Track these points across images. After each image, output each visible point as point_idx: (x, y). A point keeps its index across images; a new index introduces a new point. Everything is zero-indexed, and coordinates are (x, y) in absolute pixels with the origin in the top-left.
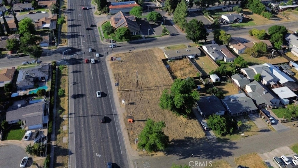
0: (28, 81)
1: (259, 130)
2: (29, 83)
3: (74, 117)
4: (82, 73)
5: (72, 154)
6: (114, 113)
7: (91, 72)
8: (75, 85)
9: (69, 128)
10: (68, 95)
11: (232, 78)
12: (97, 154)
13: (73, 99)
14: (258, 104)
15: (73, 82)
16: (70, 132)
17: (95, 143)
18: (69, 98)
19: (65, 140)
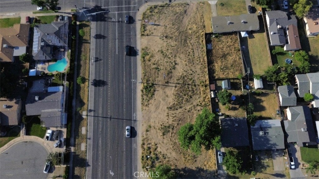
0: (45, 54)
1: (274, 173)
2: (46, 56)
3: (94, 116)
4: (106, 40)
5: (89, 165)
6: (133, 119)
7: (117, 40)
8: (96, 62)
9: (87, 131)
10: (89, 80)
11: (278, 88)
12: (110, 171)
13: (93, 87)
14: (289, 141)
15: (95, 57)
16: (88, 137)
17: (111, 157)
18: (90, 84)
19: (83, 147)
